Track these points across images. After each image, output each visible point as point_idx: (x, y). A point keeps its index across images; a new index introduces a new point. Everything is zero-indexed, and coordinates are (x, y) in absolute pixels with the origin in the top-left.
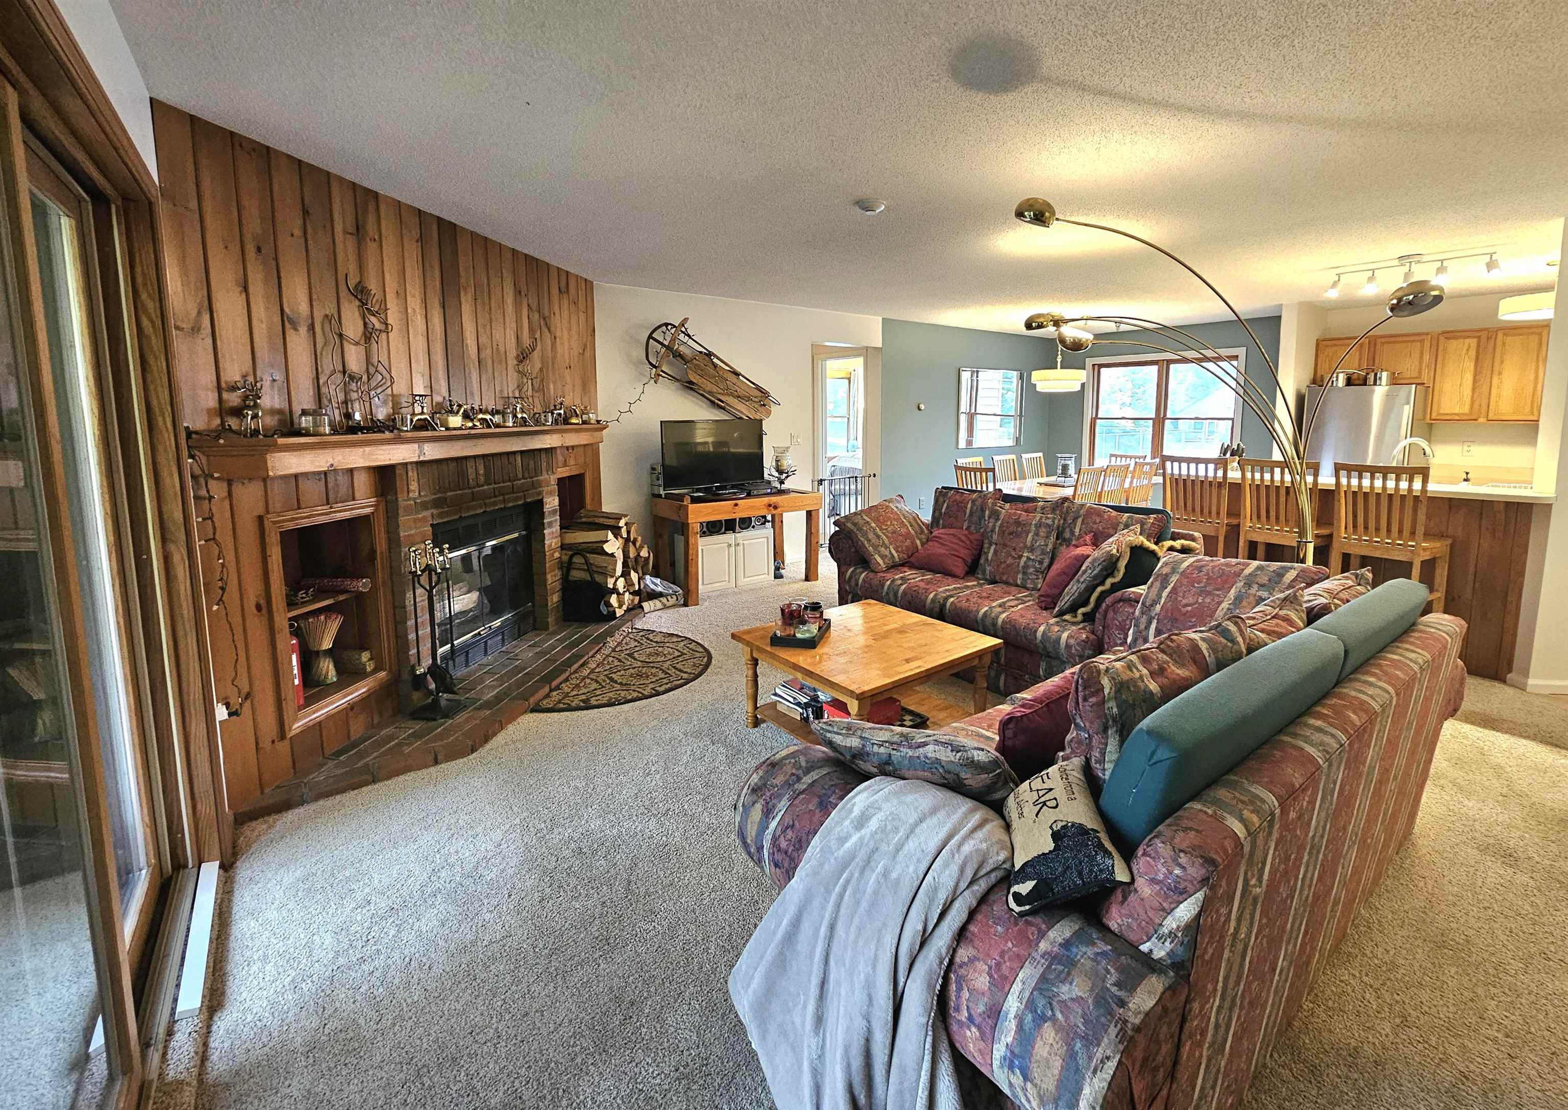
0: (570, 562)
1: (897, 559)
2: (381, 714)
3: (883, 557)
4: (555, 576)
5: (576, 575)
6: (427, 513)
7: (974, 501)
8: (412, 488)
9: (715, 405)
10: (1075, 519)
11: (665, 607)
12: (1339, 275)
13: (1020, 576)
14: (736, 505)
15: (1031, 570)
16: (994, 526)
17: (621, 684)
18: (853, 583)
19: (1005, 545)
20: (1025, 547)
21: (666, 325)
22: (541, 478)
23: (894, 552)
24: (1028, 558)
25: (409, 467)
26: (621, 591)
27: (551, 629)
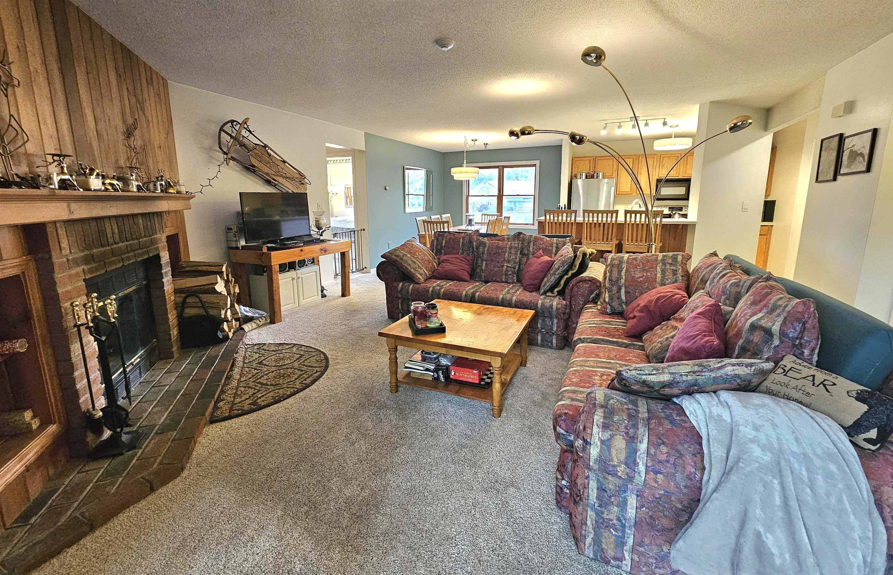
0: (184, 302)
1: (428, 275)
2: (55, 467)
3: (421, 275)
4: (173, 315)
5: (190, 312)
6: (79, 269)
7: (463, 238)
8: (63, 245)
9: (268, 182)
10: (529, 243)
11: (259, 326)
12: (606, 124)
13: (504, 276)
14: (302, 250)
15: (510, 272)
16: (484, 251)
17: (271, 385)
18: (404, 292)
19: (492, 261)
20: (505, 260)
21: (232, 121)
22: (156, 236)
23: (425, 271)
24: (507, 266)
25: (58, 225)
26: (230, 319)
27: (175, 357)
